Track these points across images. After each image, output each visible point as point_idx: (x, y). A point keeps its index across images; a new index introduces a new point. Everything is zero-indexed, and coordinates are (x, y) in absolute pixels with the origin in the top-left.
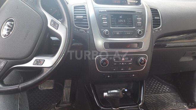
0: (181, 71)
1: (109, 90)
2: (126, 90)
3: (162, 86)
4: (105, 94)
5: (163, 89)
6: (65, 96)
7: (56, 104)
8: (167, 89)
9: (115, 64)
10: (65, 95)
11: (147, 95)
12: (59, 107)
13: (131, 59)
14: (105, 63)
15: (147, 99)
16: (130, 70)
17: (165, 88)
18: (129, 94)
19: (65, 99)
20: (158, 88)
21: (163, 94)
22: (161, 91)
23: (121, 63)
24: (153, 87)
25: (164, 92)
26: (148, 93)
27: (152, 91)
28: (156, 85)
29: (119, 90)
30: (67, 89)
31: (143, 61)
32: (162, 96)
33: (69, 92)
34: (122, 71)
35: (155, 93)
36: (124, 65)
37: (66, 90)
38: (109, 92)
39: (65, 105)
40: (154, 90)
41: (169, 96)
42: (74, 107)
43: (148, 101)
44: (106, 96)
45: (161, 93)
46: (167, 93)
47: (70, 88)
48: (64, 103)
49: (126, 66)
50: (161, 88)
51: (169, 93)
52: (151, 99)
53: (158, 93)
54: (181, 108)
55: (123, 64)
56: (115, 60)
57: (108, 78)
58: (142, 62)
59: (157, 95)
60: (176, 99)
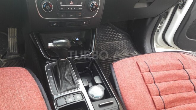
0: (135, 19)
1: (54, 40)
2: (77, 39)
3: (116, 34)
4: (50, 45)
5: (117, 37)
6: (11, 47)
7: (2, 55)
8: (121, 37)
9: (62, 9)
10: (11, 45)
11: (101, 43)
12: (5, 58)
13: (82, 3)
14: (48, 8)
15: (102, 47)
16: (80, 17)
17: (119, 35)
18: (80, 43)
19: (11, 50)
20: (112, 36)
21: (116, 42)
22: (115, 38)
23: (70, 7)
24: (108, 35)
25: (118, 40)
26: (103, 41)
27: (107, 39)
28: (111, 33)
29: (66, 40)
30: (13, 39)
31: (95, 5)
32: (116, 44)
33: (15, 42)
34: (71, 17)
35: (109, 41)
36: (73, 10)
37: (11, 41)
38: (55, 42)
39: (13, 56)
40: (108, 38)
41: (122, 44)
42: (23, 58)
43: (103, 49)
44: (51, 47)
45: (115, 41)
46: (120, 40)
47: (16, 38)
48: (11, 54)
49: (76, 11)
50: (115, 36)
51: (122, 40)
52: (106, 46)
53: (112, 41)
54: (132, 53)
55: (71, 9)
56: (61, 3)
57: (54, 26)
58: (93, 8)
59: (111, 42)
60: (128, 46)
